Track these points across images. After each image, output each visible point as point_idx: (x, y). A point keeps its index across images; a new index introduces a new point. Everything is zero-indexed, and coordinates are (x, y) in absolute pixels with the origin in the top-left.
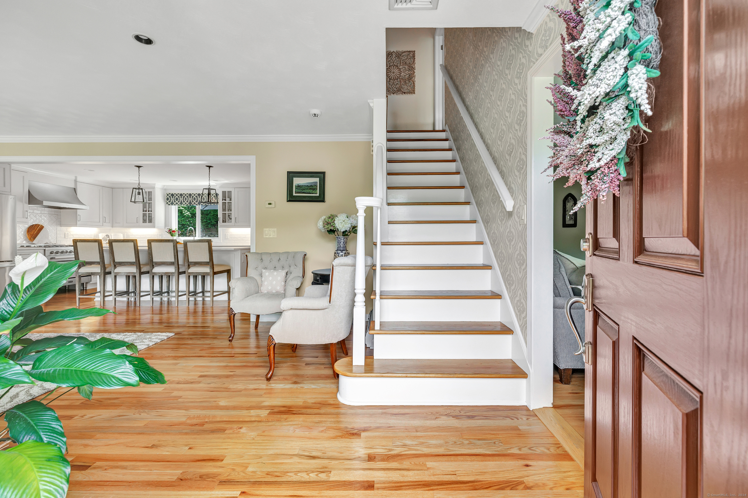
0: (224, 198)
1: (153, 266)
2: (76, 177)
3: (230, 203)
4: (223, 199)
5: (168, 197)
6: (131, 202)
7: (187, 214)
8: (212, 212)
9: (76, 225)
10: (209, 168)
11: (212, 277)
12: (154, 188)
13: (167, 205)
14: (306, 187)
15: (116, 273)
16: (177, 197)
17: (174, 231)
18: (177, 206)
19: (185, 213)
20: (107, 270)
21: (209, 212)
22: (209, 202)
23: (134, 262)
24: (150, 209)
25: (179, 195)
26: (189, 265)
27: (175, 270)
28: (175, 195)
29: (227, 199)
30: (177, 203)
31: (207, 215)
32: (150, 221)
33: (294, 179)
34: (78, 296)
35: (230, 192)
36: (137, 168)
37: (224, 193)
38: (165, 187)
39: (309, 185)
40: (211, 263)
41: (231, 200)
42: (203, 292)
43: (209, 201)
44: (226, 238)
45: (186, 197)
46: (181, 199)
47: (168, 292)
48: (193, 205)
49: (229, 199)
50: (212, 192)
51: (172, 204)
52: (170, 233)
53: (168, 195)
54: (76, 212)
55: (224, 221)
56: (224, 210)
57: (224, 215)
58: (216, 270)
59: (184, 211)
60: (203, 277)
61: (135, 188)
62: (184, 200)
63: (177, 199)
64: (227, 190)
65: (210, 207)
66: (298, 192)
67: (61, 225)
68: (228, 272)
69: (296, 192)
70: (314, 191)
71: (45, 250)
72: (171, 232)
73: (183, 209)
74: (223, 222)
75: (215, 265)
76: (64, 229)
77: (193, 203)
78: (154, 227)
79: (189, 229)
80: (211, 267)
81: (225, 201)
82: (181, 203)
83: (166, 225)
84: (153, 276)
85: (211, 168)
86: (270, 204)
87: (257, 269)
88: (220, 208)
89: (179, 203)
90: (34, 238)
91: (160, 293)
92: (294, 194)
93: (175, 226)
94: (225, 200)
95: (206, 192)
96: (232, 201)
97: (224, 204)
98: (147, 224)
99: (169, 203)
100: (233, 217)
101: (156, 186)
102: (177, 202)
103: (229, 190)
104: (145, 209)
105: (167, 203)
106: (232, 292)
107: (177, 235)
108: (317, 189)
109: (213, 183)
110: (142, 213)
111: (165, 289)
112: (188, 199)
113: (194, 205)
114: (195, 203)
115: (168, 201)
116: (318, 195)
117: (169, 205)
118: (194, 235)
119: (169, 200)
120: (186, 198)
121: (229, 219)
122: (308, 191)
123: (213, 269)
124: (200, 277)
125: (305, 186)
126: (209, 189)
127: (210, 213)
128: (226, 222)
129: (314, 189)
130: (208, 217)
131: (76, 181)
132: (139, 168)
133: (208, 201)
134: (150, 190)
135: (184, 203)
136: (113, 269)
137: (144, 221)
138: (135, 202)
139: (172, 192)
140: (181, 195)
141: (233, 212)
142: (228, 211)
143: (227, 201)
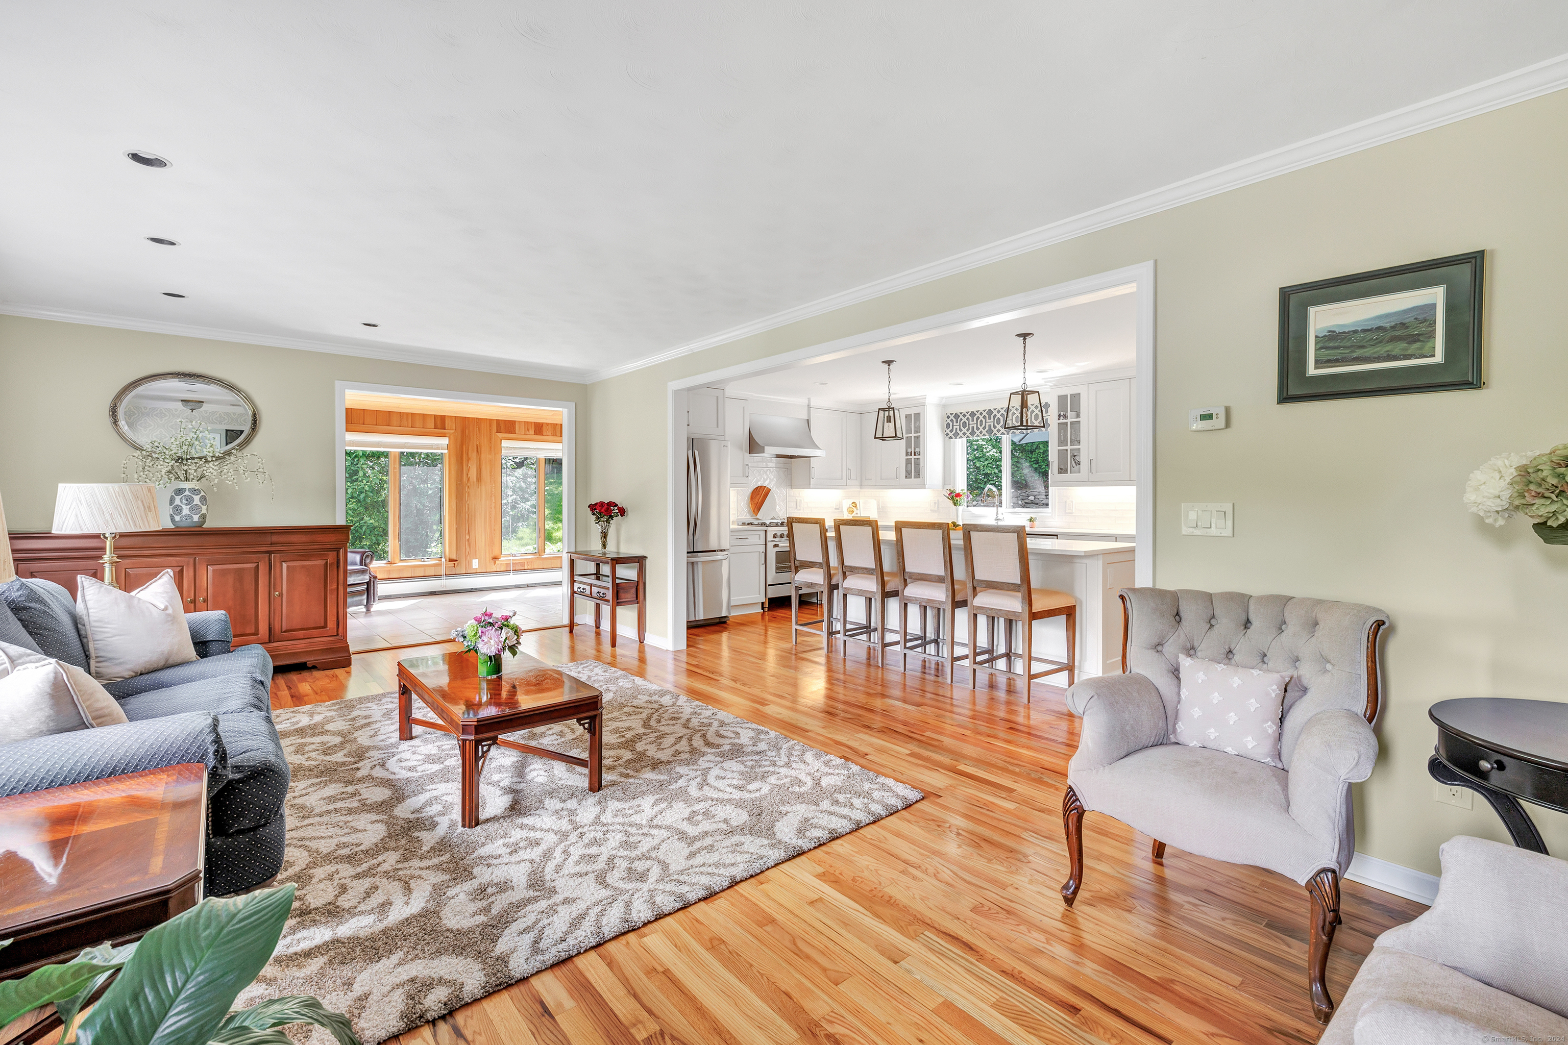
0: (1062, 414)
1: (905, 580)
2: (809, 400)
3: (1076, 425)
4: (1060, 416)
5: (949, 421)
6: (875, 438)
7: (991, 453)
8: (1041, 446)
9: (808, 486)
10: (1025, 339)
11: (1027, 627)
12: (923, 405)
13: (947, 438)
14: (1369, 336)
15: (845, 588)
16: (964, 419)
17: (958, 495)
18: (965, 440)
19: (988, 452)
20: (834, 582)
21: (1035, 447)
22: (1024, 426)
23: (873, 569)
24: (917, 450)
25: (968, 415)
26: (974, 588)
27: (947, 596)
28: (961, 416)
29: (1069, 414)
30: (964, 434)
31: (1032, 452)
32: (918, 475)
33: (1312, 310)
34: (794, 627)
35: (1076, 397)
36: (886, 366)
37: (1062, 399)
38: (944, 402)
39: (1388, 325)
40: (1025, 587)
41: (1078, 416)
42: (1008, 655)
43: (1025, 424)
44: (1068, 511)
45: (981, 417)
46: (973, 424)
47: (936, 642)
48: (995, 434)
49: (1074, 413)
50: (1032, 400)
51: (956, 435)
52: (952, 498)
53: (948, 417)
54: (810, 460)
55: (1062, 470)
56: (1062, 442)
57: (1062, 454)
58: (1037, 607)
59: (986, 448)
60: (1010, 623)
61: (884, 410)
62: (979, 426)
63: (965, 424)
64: (1068, 391)
65: (1034, 436)
66: (1329, 361)
67: (792, 486)
68: (1070, 613)
69: (1319, 363)
70: (1418, 345)
71: (766, 531)
72: (954, 497)
73: (984, 443)
74: (1060, 473)
75: (1035, 589)
76: (796, 491)
77: (995, 431)
78: (923, 486)
79: (986, 489)
80: (1023, 598)
81: (1065, 421)
82: (973, 433)
83: (945, 483)
84: (906, 605)
85: (1028, 339)
86: (1207, 417)
87: (1159, 648)
88: (1052, 435)
89: (968, 433)
90: (759, 510)
91: (923, 641)
92: (1312, 370)
93: (961, 485)
94: (1065, 417)
95: (1016, 401)
96: (1083, 419)
97: (1062, 427)
98: (913, 480)
99: (951, 434)
100: (1083, 458)
101: (927, 401)
102: (964, 430)
103: (1075, 391)
104: (909, 450)
105: (947, 435)
106: (1080, 667)
107: (965, 504)
108: (1432, 335)
109: (1034, 381)
110: (904, 457)
111: (930, 635)
112: (986, 422)
113: (998, 434)
114: (998, 431)
115: (948, 431)
116: (1439, 357)
117: (951, 438)
118: (997, 503)
119: (951, 428)
120: (981, 421)
121: (1074, 465)
122: (1382, 350)
123: (1030, 605)
124: (1002, 620)
125: (1364, 331)
126: (1024, 394)
127: (1038, 447)
128: (1066, 472)
129: (1414, 339)
130: (1034, 456)
131: (809, 407)
132: (889, 365)
133: (1022, 425)
134: (916, 411)
135: (978, 432)
136: (841, 581)
137: (908, 475)
138: (883, 438)
139: (958, 411)
140: (973, 414)
141: (1082, 447)
142: (1072, 444)
143: (1069, 421)
